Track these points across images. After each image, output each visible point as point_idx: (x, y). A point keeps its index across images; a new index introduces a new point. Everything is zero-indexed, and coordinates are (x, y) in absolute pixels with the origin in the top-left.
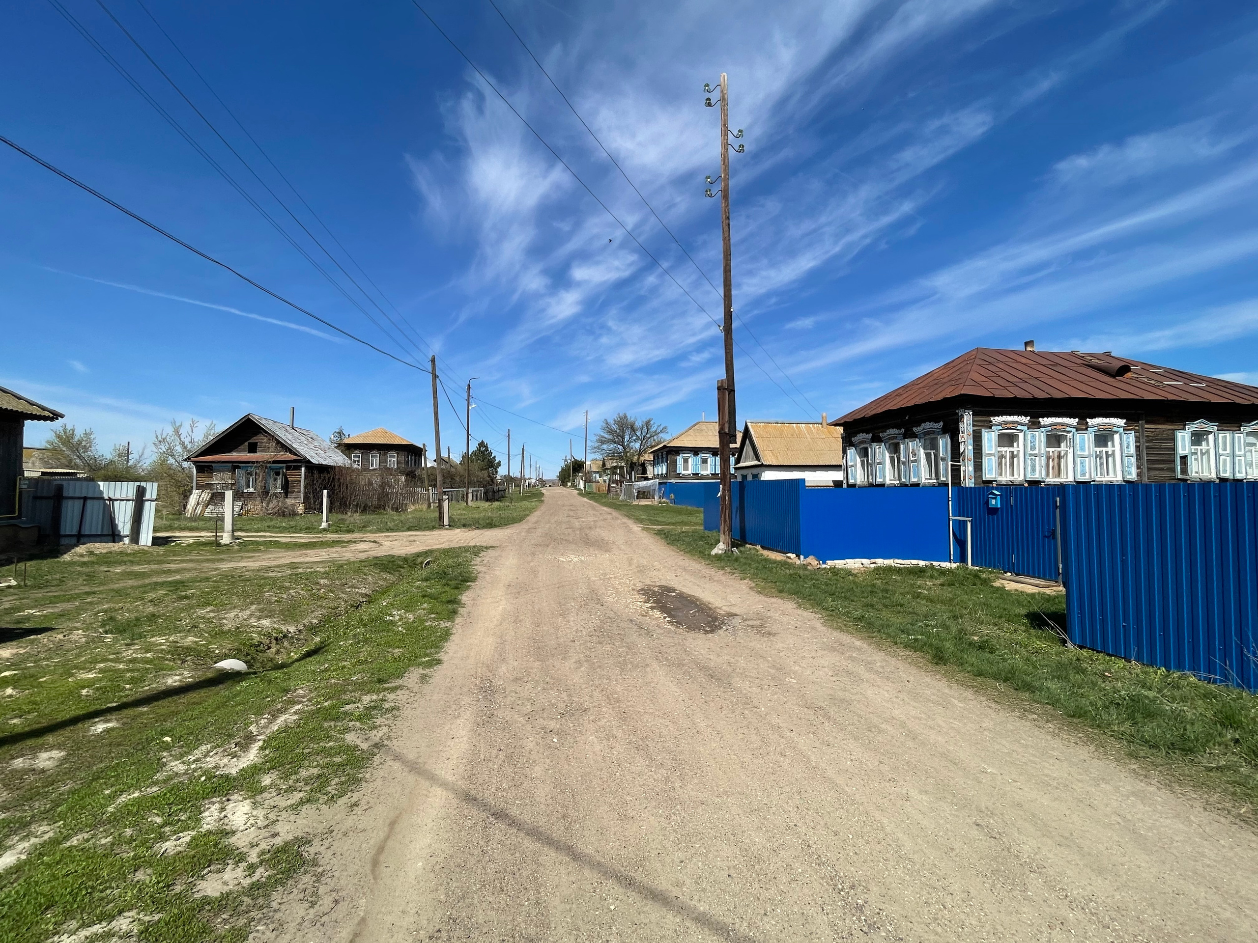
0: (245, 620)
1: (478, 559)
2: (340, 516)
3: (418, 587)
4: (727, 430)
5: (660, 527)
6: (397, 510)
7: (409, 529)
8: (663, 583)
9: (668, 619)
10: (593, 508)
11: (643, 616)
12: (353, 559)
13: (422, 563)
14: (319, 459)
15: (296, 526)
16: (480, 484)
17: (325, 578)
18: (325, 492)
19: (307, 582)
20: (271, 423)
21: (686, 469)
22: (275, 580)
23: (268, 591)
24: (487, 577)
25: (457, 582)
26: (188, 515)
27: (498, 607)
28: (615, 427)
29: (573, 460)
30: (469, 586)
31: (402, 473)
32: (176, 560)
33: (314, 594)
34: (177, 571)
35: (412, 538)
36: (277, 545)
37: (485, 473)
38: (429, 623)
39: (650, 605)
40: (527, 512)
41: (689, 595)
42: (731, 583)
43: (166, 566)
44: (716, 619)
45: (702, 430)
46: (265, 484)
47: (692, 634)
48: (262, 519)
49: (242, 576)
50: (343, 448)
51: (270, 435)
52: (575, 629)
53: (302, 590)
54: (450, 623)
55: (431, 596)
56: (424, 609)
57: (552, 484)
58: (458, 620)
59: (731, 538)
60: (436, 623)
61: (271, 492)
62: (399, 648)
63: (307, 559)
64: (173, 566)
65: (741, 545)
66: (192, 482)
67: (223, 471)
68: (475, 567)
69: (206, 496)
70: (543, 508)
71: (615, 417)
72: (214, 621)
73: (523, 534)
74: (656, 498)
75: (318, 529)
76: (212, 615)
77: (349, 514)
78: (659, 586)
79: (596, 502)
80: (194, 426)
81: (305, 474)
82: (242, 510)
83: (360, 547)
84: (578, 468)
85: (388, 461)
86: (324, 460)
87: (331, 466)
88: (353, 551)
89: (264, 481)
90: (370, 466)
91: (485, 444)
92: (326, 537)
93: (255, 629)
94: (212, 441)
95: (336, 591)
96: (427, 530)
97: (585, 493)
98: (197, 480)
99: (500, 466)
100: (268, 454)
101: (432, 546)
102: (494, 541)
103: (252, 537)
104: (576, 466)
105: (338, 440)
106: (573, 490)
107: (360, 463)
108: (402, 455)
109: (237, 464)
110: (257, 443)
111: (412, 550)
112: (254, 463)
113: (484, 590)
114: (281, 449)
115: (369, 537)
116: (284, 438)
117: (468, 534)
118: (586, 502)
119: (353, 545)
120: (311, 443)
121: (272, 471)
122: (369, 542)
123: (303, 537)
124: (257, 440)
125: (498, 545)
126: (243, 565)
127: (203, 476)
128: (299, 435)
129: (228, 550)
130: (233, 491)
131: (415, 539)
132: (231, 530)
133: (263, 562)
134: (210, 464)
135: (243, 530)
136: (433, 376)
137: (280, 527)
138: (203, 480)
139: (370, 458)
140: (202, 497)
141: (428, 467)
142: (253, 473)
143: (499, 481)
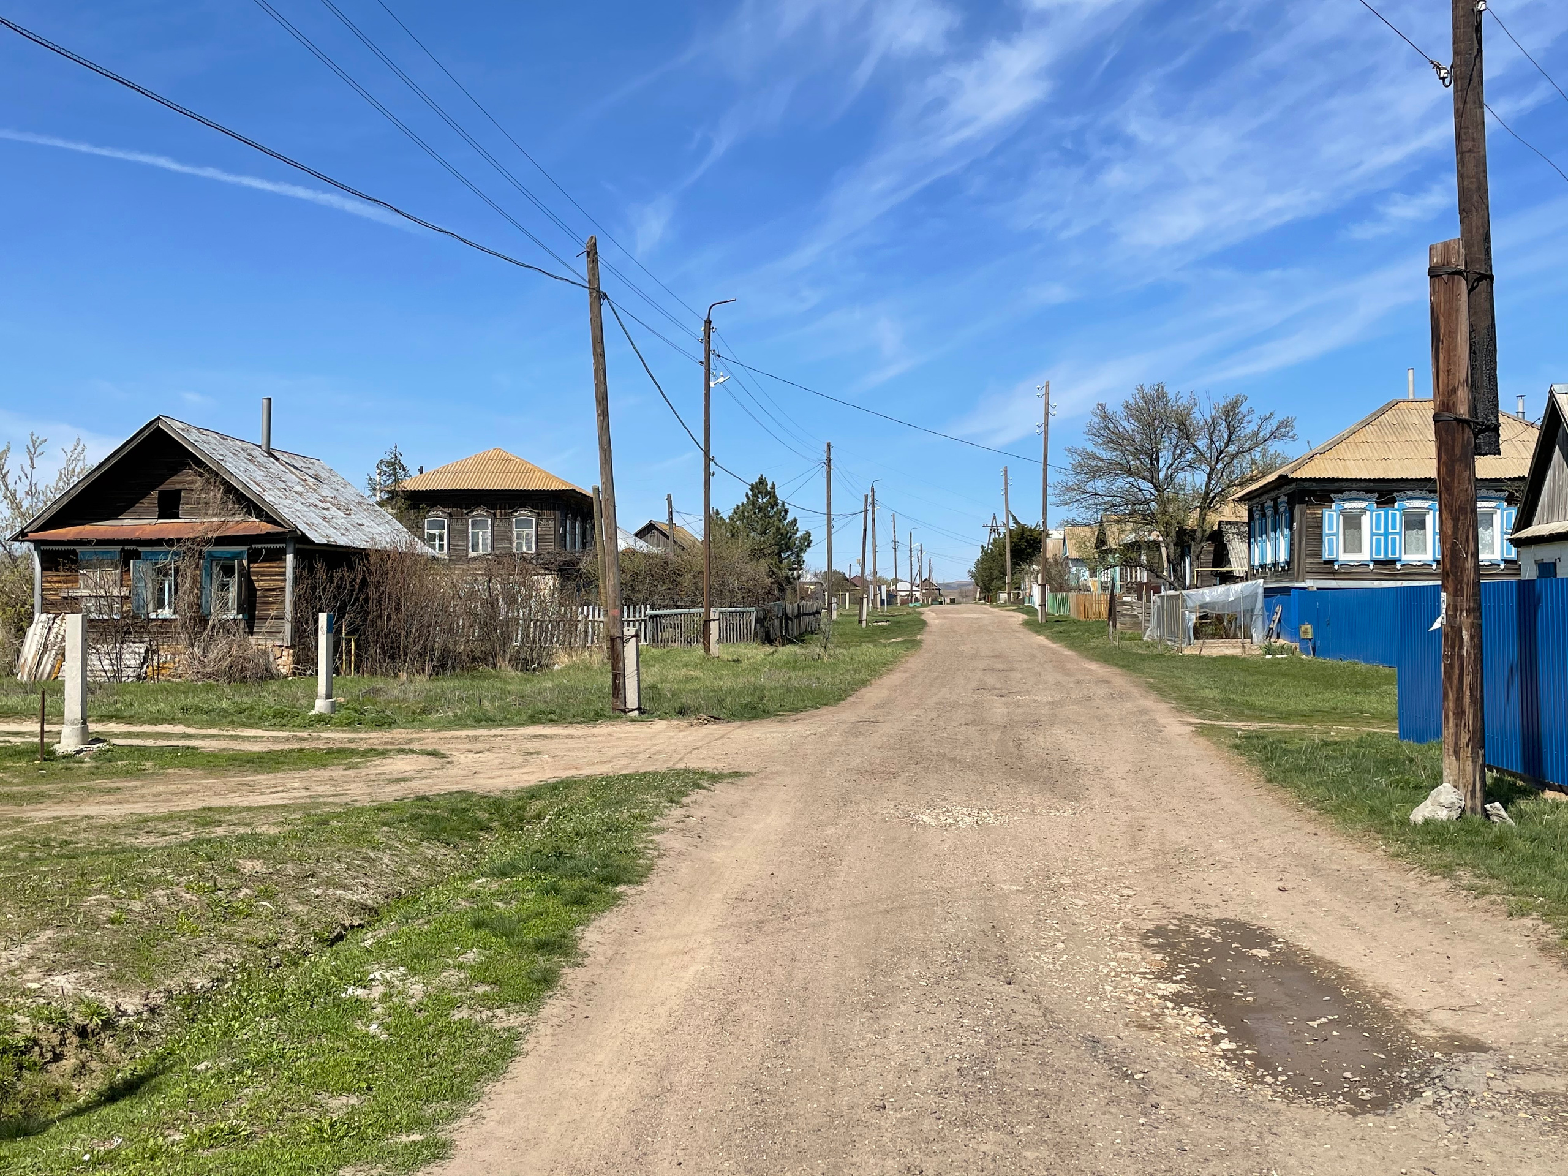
0: (11, 973)
1: (677, 812)
2: (366, 683)
3: (473, 896)
4: (1463, 411)
5: (1255, 726)
6: (524, 664)
7: (533, 720)
8: (1234, 912)
9: (1225, 1044)
10: (1060, 665)
11: (1143, 1027)
12: (364, 801)
14: (331, 531)
15: (252, 708)
16: (750, 596)
18: (323, 618)
20: (212, 438)
21: (1354, 545)
23: (100, 891)
24: (684, 870)
25: (586, 882)
26: (23, 676)
27: (684, 967)
28: (1128, 426)
29: (1012, 525)
30: (618, 896)
31: (547, 568)
33: (218, 903)
35: (530, 746)
36: (188, 758)
37: (763, 566)
38: (464, 1014)
39: (1173, 988)
40: (864, 675)
41: (1318, 961)
42: (1475, 923)
44: (1403, 1056)
45: (1405, 427)
46: (199, 597)
47: (1306, 1112)
49: (69, 843)
50: (402, 504)
51: (210, 470)
52: (898, 1059)
53: (189, 888)
54: (523, 1018)
55: (497, 927)
56: (461, 967)
57: (959, 595)
58: (553, 1007)
59: (1486, 766)
60: (485, 1015)
61: (213, 619)
62: (348, 1091)
63: (247, 801)
65: (1524, 793)
66: (33, 595)
67: (100, 565)
68: (657, 838)
69: (62, 628)
70: (915, 662)
71: (1129, 395)
73: (834, 738)
74: (1258, 635)
75: (305, 717)
77: (403, 676)
78: (1218, 922)
79: (1072, 646)
80: (37, 453)
81: (295, 573)
82: (145, 666)
83: (395, 768)
84: (1030, 551)
85: (515, 535)
86: (343, 534)
87: (357, 548)
88: (373, 777)
89: (196, 591)
90: (470, 550)
91: (770, 485)
92: (319, 738)
93: (30, 1000)
94: (75, 489)
95: (281, 895)
96: (579, 723)
97: (1044, 621)
98: (43, 590)
99: (809, 546)
100: (205, 520)
101: (580, 769)
102: (748, 757)
103: (137, 735)
104: (1023, 544)
105: (390, 481)
106: (1012, 614)
107: (445, 542)
108: (548, 520)
109: (135, 547)
110: (179, 492)
111: (526, 777)
112: (172, 546)
113: (662, 909)
114: (236, 506)
115: (426, 741)
116: (244, 478)
117: (685, 737)
118: (1041, 647)
119: (377, 762)
120: (313, 489)
121: (214, 563)
122: (419, 754)
123: (262, 737)
124: (179, 483)
125: (754, 771)
126: (85, 813)
127: (55, 579)
128: (284, 469)
129: (66, 769)
130: (80, 615)
131: (542, 749)
132: (79, 716)
133: (139, 805)
134: (72, 548)
135: (123, 718)
136: (591, 293)
137: (214, 710)
138: (55, 590)
139: (470, 527)
140: (55, 630)
141: (620, 549)
142: (171, 569)
143: (812, 587)
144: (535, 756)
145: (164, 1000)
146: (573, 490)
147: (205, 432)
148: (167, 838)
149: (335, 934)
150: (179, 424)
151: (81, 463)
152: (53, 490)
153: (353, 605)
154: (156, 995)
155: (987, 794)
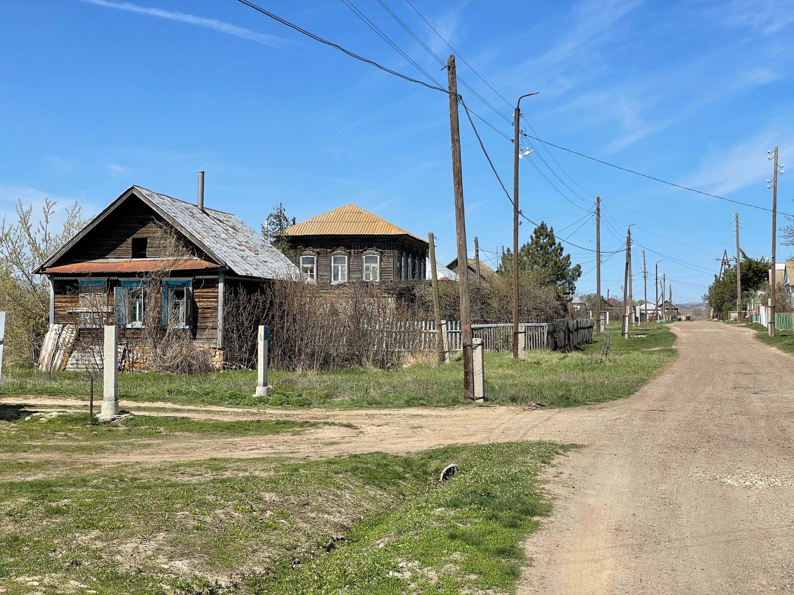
0: (149, 558)
1: (550, 470)
2: (285, 375)
3: (440, 519)
6: (382, 364)
7: (409, 403)
12: (314, 458)
13: (437, 471)
14: (248, 267)
15: (213, 392)
16: (542, 314)
17: (272, 491)
18: (261, 329)
19: (243, 495)
20: (167, 201)
22: (191, 489)
23: (182, 509)
24: (573, 508)
25: (513, 513)
26: (43, 368)
29: (742, 260)
30: (537, 524)
31: (390, 292)
32: (35, 447)
33: (255, 518)
34: (39, 466)
35: (415, 422)
36: (186, 425)
37: (551, 291)
40: (642, 375)
43: (21, 456)
46: (160, 313)
48: (156, 379)
49: (136, 479)
50: (286, 246)
51: (167, 224)
53: (236, 510)
55: (466, 538)
56: (455, 562)
57: (695, 314)
58: (523, 590)
61: (170, 329)
63: (236, 454)
64: (33, 457)
66: (47, 311)
67: (95, 291)
68: (547, 486)
69: (69, 334)
70: (677, 367)
72: (104, 556)
73: (637, 422)
75: (250, 399)
76: (99, 544)
77: (299, 371)
80: (50, 212)
81: (224, 296)
82: (123, 361)
83: (325, 435)
84: (756, 279)
85: (364, 269)
86: (255, 269)
87: (266, 279)
88: (312, 441)
89: (158, 309)
90: (333, 279)
91: (549, 229)
92: (265, 413)
93: (166, 575)
94: (77, 237)
95: (291, 516)
96: (442, 407)
97: (773, 335)
98: (55, 308)
99: (579, 275)
100: (164, 259)
101: (456, 439)
102: (577, 434)
103: (145, 409)
104: (751, 274)
105: (277, 229)
106: (743, 329)
107: (315, 273)
108: (389, 257)
109: (116, 278)
110: (146, 239)
111: (418, 444)
112: (142, 277)
113: (568, 534)
114: (185, 249)
115: (339, 417)
116: (190, 229)
117: (522, 418)
118: (774, 355)
119: (312, 431)
120: (233, 236)
121: (170, 289)
122: (339, 426)
123: (227, 412)
124: (146, 233)
125: (586, 443)
126: (136, 460)
127: (63, 300)
128: (214, 222)
129: (109, 431)
130: (114, 327)
131: (423, 424)
132: (113, 395)
133: (166, 456)
134: (75, 278)
135: (131, 397)
136: (450, 97)
137: (189, 392)
138: (64, 307)
139: (332, 262)
140: (63, 336)
141: (438, 278)
142: (141, 293)
143: (579, 307)
144: (420, 429)
145: (241, 580)
146: (408, 235)
147: (162, 197)
148: (196, 477)
149: (329, 543)
150: (146, 191)
151: (77, 219)
152: (60, 238)
153: (264, 319)
154: (236, 576)
155: (771, 465)
